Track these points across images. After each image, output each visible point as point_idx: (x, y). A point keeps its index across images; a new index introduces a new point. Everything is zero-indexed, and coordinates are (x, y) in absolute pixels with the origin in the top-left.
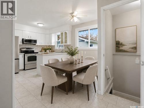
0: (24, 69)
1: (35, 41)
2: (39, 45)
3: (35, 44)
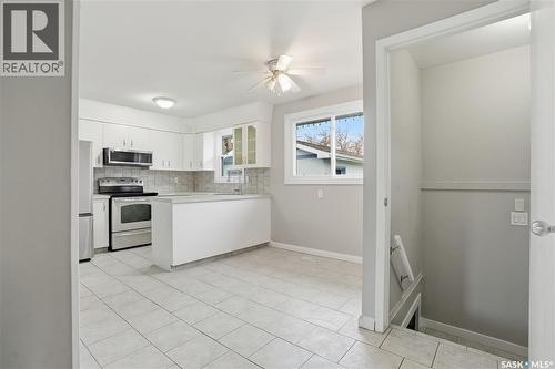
0: (110, 249)
2: (160, 168)
3: (147, 167)
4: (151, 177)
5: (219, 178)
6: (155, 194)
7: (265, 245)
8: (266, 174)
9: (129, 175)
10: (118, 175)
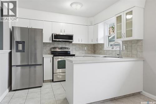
0: (53, 81)
1: (70, 37)
2: (78, 42)
3: (71, 42)
4: (74, 47)
5: (107, 47)
6: (74, 55)
7: (139, 93)
8: (139, 44)
9: (64, 46)
10: (60, 46)
